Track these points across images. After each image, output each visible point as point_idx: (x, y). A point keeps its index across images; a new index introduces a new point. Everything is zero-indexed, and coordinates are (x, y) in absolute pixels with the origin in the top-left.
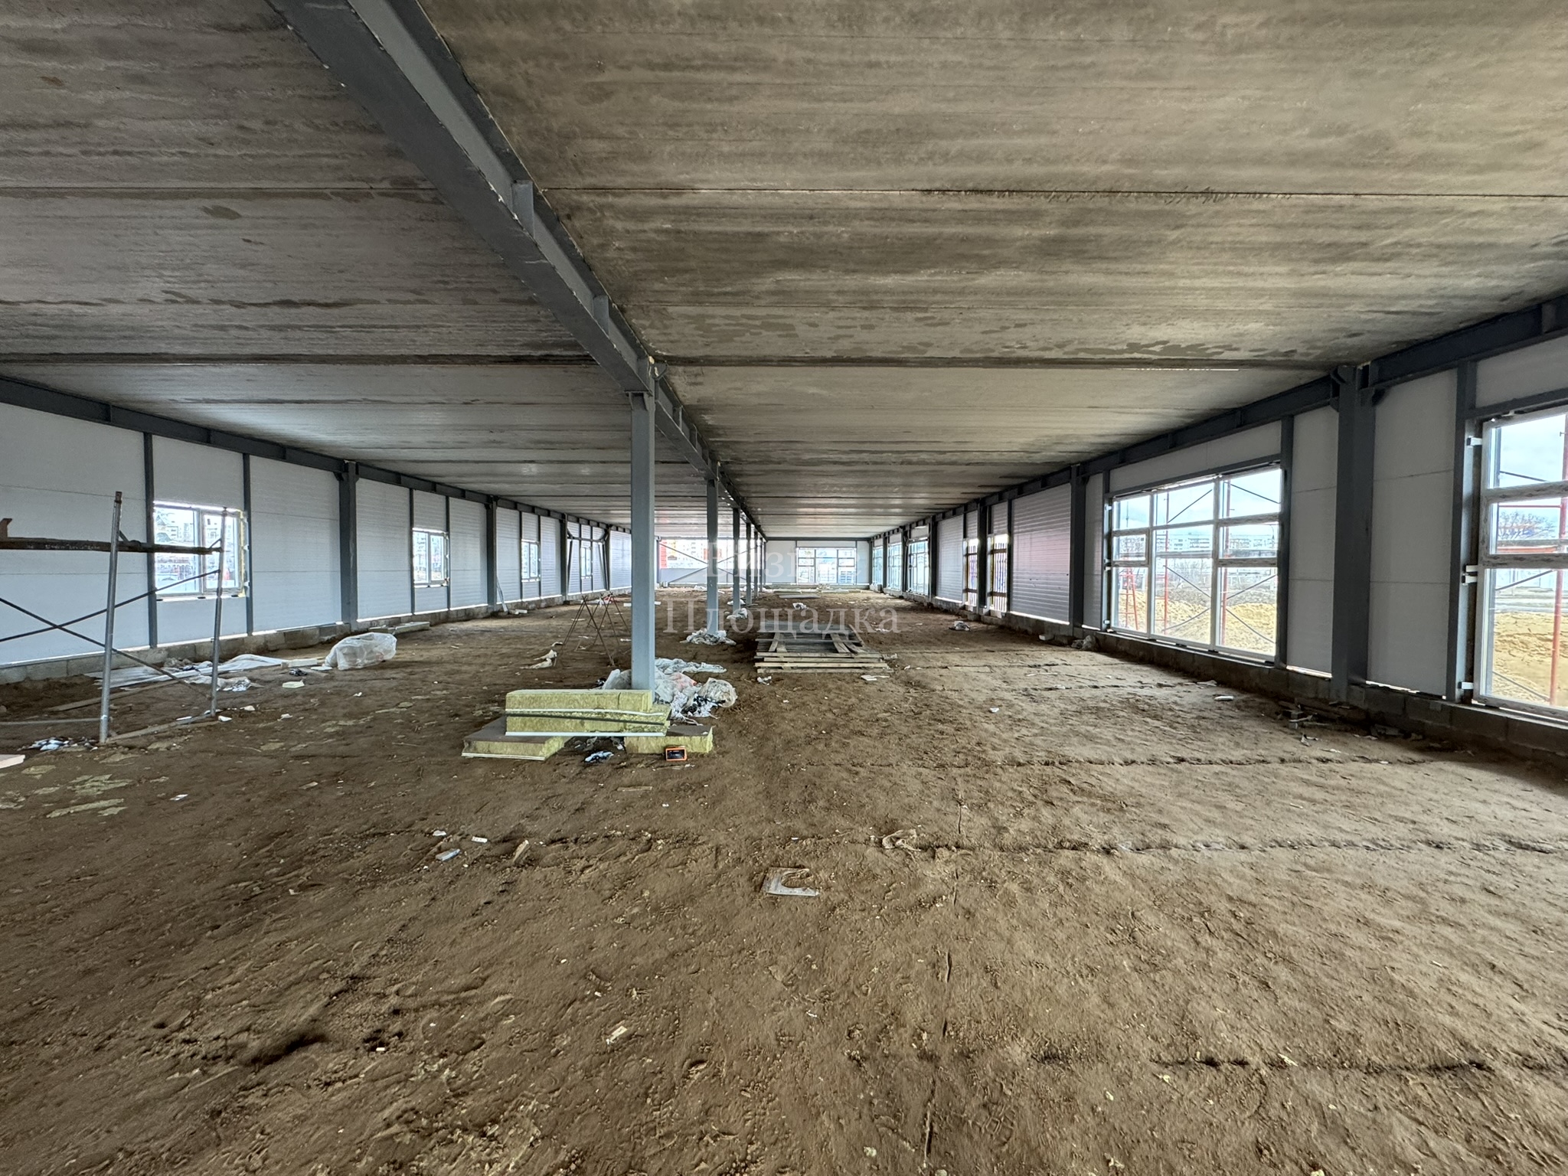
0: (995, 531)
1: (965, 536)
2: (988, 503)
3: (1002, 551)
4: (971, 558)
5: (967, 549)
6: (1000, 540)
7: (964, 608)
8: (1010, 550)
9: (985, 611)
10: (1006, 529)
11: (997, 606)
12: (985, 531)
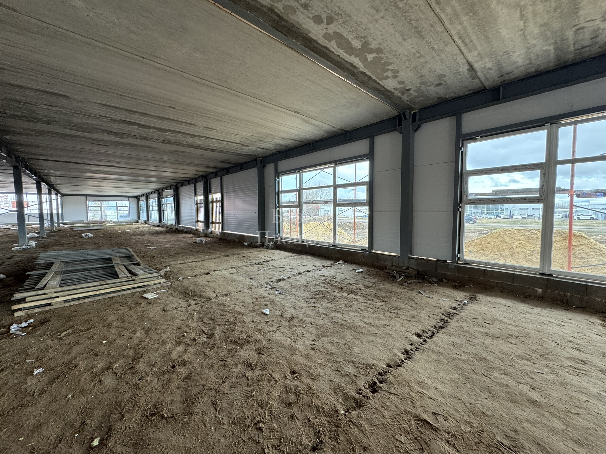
0: (213, 192)
1: (195, 195)
2: (209, 177)
3: (218, 201)
4: (199, 205)
5: (197, 201)
6: (217, 196)
7: (197, 230)
8: (222, 201)
9: (209, 231)
10: (220, 190)
11: (216, 229)
12: (207, 193)
